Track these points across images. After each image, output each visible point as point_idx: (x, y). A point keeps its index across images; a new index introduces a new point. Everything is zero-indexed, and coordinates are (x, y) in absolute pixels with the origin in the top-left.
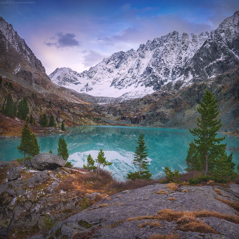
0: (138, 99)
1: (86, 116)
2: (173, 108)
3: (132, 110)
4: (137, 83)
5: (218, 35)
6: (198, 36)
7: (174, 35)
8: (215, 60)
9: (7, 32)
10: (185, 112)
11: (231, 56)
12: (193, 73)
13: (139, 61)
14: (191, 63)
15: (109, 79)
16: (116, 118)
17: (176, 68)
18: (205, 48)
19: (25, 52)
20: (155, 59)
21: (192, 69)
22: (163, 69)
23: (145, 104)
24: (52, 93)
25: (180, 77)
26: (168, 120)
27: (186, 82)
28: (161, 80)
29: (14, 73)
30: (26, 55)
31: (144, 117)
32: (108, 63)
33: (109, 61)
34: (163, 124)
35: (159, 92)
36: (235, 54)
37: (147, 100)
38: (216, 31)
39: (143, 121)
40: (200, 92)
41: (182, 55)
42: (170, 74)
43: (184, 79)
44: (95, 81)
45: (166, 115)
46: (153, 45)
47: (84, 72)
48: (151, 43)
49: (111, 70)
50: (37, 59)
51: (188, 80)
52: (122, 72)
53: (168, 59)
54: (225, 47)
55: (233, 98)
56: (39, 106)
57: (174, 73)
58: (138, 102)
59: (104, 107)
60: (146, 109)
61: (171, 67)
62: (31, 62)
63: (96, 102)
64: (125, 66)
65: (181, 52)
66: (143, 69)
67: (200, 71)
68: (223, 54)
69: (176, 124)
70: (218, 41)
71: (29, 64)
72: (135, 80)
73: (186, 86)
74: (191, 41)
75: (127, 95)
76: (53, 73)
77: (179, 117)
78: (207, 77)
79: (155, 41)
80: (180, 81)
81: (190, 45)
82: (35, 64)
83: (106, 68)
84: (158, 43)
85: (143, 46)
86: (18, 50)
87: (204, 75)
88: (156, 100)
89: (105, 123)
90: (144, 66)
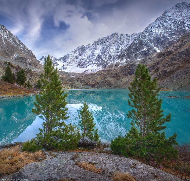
0: (94, 73)
1: (65, 84)
2: (115, 78)
3: (91, 79)
4: (93, 64)
5: (144, 35)
6: (130, 36)
7: (115, 35)
8: (140, 50)
9: (2, 31)
10: (122, 80)
11: (151, 47)
12: (126, 58)
13: (94, 51)
14: (125, 52)
15: (76, 62)
16: (82, 84)
17: (115, 55)
18: (135, 43)
19: (19, 45)
20: (103, 50)
21: (125, 55)
22: (107, 56)
23: (98, 76)
24: (42, 71)
25: (118, 61)
26: (112, 85)
27: (122, 63)
28: (107, 62)
29: (12, 58)
30: (20, 47)
31: (98, 83)
32: (75, 52)
33: (76, 51)
34: (109, 87)
35: (106, 69)
36: (154, 46)
37: (99, 74)
38: (143, 33)
39: (98, 86)
40: (131, 68)
41: (120, 47)
42: (112, 59)
43: (121, 61)
44: (68, 63)
45: (111, 82)
46: (102, 41)
47: (61, 58)
48: (101, 40)
49: (77, 57)
50: (29, 50)
51: (123, 62)
52: (84, 58)
53: (111, 50)
54: (148, 42)
55: (153, 71)
56: (34, 77)
57: (114, 58)
58: (94, 75)
59: (74, 79)
60: (99, 79)
61: (113, 55)
62: (24, 51)
63: (69, 76)
64: (85, 54)
65: (119, 46)
66: (96, 56)
67: (131, 57)
68: (146, 47)
69: (117, 86)
70: (144, 38)
71: (23, 53)
72: (91, 63)
73: (122, 65)
74: (126, 39)
75: (87, 71)
76: (41, 59)
77: (119, 82)
78: (135, 60)
79: (104, 39)
80: (118, 63)
81: (125, 42)
82: (28, 53)
83: (74, 56)
84: (105, 40)
85: (96, 42)
86: (13, 43)
87: (133, 59)
88: (105, 74)
89: (76, 87)
90: (97, 54)
